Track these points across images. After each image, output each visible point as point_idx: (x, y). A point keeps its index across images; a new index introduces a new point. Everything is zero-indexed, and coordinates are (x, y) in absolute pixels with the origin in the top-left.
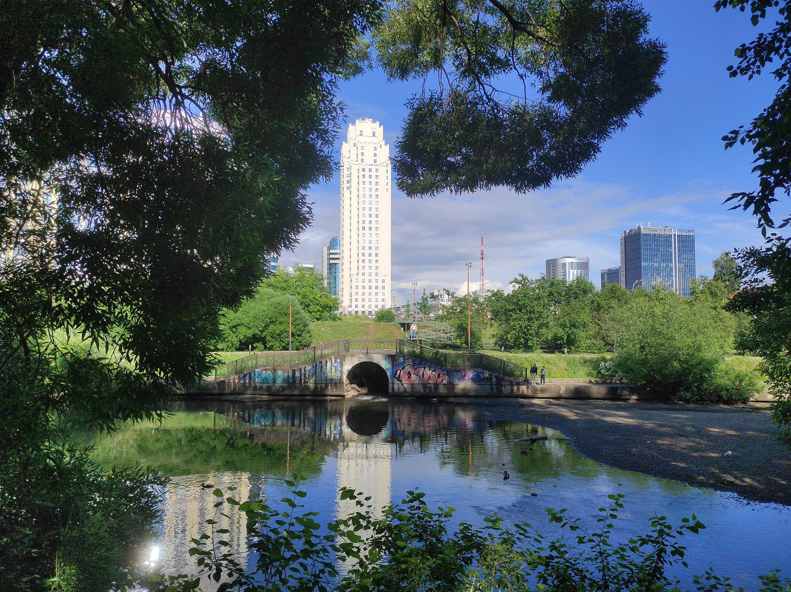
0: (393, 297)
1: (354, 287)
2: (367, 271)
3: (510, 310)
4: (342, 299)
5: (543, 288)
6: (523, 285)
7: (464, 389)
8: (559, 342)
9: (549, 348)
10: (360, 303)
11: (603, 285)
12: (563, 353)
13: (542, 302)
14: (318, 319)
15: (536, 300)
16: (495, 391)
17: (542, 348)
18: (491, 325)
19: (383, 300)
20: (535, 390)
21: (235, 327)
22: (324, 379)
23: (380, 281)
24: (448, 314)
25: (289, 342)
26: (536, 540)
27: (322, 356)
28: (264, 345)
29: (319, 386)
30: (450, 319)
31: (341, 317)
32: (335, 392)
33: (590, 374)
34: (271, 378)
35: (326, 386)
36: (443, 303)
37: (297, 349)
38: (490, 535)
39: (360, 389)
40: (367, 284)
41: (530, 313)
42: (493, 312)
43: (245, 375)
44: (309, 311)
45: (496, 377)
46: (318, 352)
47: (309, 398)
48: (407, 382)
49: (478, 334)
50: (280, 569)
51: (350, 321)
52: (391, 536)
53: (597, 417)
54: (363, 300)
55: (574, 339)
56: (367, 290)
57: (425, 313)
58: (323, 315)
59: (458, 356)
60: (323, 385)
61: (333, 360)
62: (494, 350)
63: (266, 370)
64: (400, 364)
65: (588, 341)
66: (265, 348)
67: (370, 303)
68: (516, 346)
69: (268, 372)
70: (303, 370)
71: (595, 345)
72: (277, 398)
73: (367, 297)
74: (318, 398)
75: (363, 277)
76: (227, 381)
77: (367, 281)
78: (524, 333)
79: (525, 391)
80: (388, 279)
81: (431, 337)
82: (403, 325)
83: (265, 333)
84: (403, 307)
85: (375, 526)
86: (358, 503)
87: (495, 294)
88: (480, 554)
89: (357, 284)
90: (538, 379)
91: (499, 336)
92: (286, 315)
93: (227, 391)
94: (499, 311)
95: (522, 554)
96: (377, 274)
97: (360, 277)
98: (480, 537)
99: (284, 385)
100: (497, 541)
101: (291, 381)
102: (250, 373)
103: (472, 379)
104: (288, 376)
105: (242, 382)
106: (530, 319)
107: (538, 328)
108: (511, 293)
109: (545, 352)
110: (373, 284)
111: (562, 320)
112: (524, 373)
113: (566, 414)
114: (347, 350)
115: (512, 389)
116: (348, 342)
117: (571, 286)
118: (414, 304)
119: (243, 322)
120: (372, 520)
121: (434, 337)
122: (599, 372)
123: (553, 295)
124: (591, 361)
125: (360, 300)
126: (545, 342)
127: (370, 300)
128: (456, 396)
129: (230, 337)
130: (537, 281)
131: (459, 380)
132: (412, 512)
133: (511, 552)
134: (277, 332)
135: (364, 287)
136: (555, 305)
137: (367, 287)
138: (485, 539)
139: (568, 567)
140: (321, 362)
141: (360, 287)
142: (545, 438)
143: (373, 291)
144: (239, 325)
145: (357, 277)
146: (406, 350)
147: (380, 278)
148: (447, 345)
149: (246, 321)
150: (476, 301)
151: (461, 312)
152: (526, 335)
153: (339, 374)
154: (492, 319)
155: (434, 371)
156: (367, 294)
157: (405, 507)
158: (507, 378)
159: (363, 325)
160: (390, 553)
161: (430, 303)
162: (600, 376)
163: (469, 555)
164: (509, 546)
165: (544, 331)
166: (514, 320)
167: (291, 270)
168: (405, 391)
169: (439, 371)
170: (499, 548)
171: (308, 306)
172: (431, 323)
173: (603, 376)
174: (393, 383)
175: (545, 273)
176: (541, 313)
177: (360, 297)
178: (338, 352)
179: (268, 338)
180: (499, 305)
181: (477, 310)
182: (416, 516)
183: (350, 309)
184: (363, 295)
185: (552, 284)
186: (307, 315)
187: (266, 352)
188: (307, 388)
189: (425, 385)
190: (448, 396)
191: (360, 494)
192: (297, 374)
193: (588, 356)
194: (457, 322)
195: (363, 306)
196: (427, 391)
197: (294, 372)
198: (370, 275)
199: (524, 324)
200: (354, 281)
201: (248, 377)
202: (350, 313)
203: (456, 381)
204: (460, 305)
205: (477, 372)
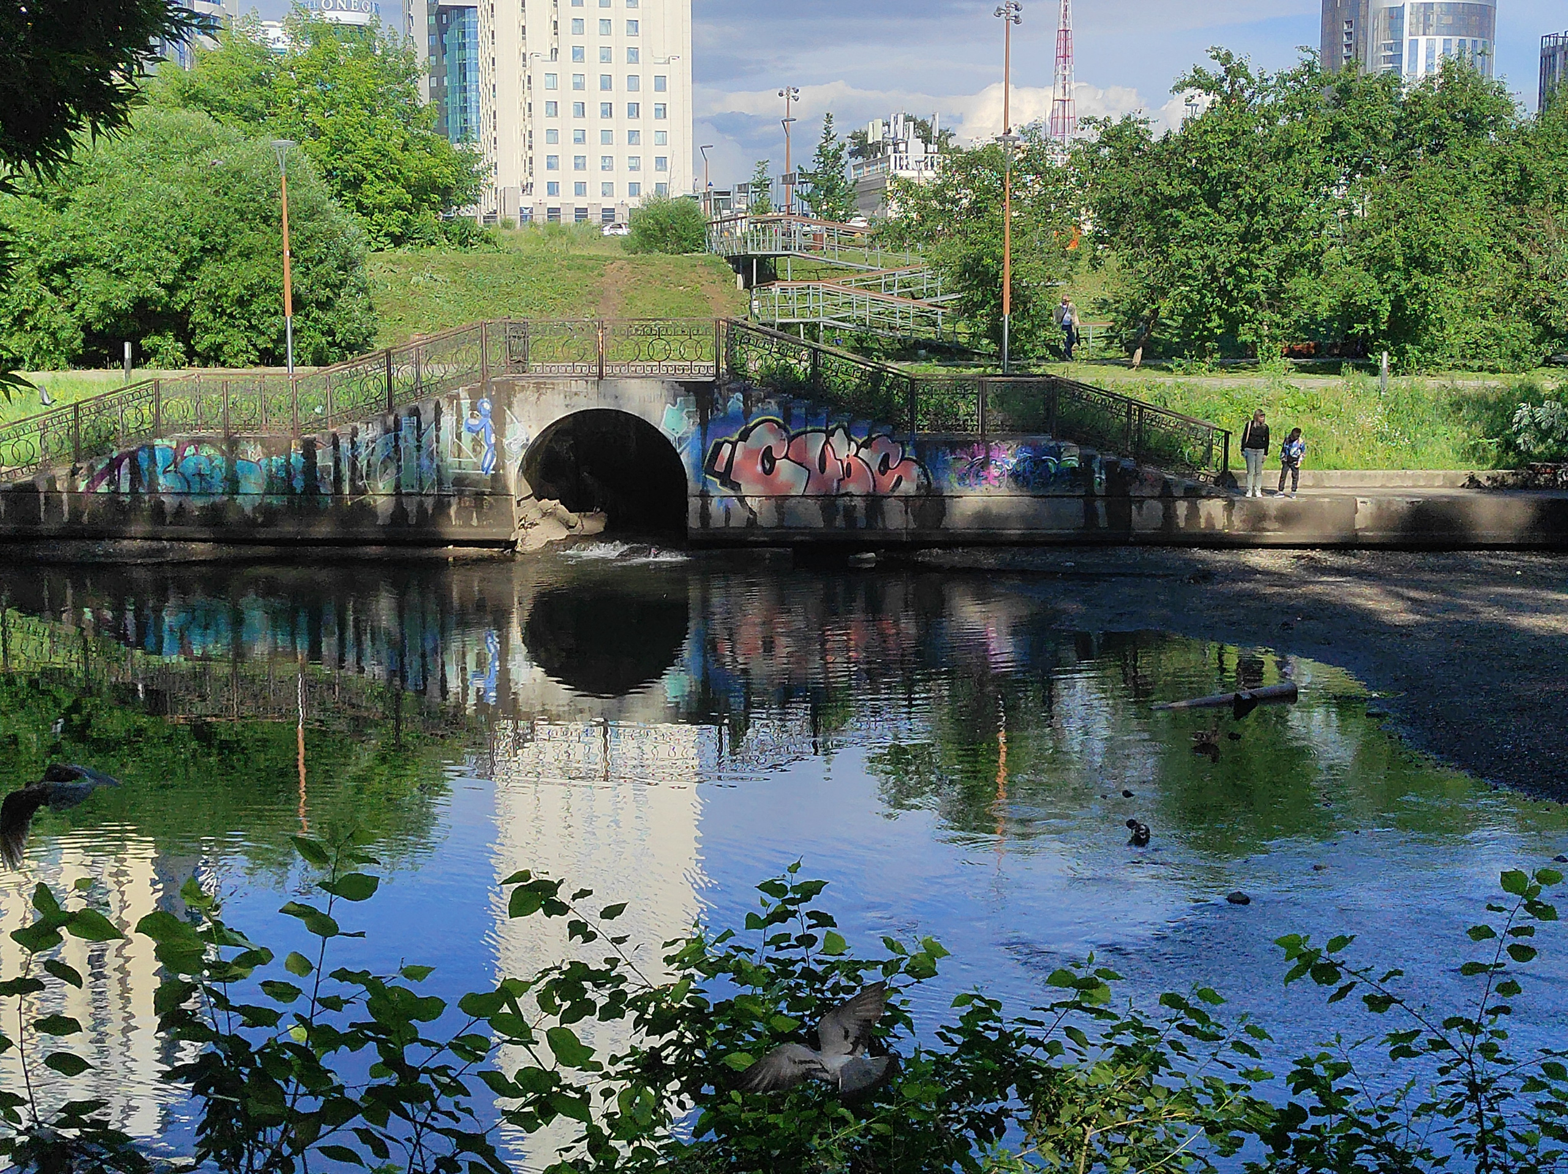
0: (701, 150)
1: (539, 109)
2: (592, 41)
3: (1171, 202)
4: (491, 156)
5: (1306, 106)
6: (1227, 100)
7: (983, 517)
8: (1358, 328)
9: (1318, 351)
10: (567, 177)
11: (1547, 98)
12: (1374, 371)
13: (1300, 169)
14: (398, 241)
15: (1275, 157)
16: (1103, 523)
17: (1291, 353)
18: (1096, 263)
19: (661, 162)
20: (1258, 517)
21: (60, 268)
22: (430, 478)
23: (647, 83)
24: (923, 220)
25: (282, 334)
26: (1239, 1046)
27: (419, 389)
28: (187, 343)
29: (411, 506)
30: (931, 237)
31: (490, 232)
32: (476, 528)
33: (1473, 453)
34: (219, 476)
35: (442, 505)
36: (903, 174)
37: (320, 360)
38: (1070, 1031)
39: (573, 517)
40: (594, 97)
41: (1251, 211)
42: (1103, 208)
43: (115, 464)
44: (360, 206)
45: (1109, 467)
46: (404, 374)
47: (373, 550)
48: (759, 489)
49: (1042, 300)
50: (286, 1150)
51: (527, 249)
52: (700, 1044)
53: (1492, 614)
54: (580, 163)
55: (1418, 319)
56: (594, 123)
57: (831, 217)
58: (417, 222)
59: (960, 388)
60: (429, 503)
61: (466, 403)
62: (1104, 361)
63: (198, 442)
64: (731, 420)
65: (1475, 326)
66: (191, 354)
67: (607, 176)
68: (1189, 345)
69: (207, 450)
70: (345, 444)
71: (1499, 339)
72: (248, 551)
73: (594, 150)
74: (409, 552)
75: (579, 68)
76: (42, 487)
77: (593, 83)
78: (1223, 292)
79: (1220, 521)
80: (680, 75)
81: (857, 313)
82: (742, 264)
83: (183, 296)
84: (743, 188)
85: (643, 1011)
86: (577, 928)
87: (1112, 137)
88: (1034, 1104)
89: (552, 96)
90: (1270, 472)
91: (1125, 306)
92: (266, 220)
93: (48, 524)
94: (1125, 207)
95: (1188, 1098)
96: (633, 54)
97: (566, 66)
98: (1034, 1042)
99: (274, 501)
100: (1099, 1055)
101: (299, 484)
102: (133, 456)
103: (1015, 475)
104: (288, 466)
105: (103, 488)
106: (1248, 237)
107: (1280, 271)
108: (1176, 130)
109: (1302, 369)
110: (620, 96)
111: (1378, 239)
112: (1217, 450)
113: (1371, 605)
114: (520, 363)
115: (1169, 516)
116: (521, 331)
117: (1418, 99)
118: (788, 179)
119: (92, 246)
120: (631, 990)
121: (866, 313)
122: (1509, 445)
123: (1345, 136)
124: (1481, 403)
125: (566, 163)
126: (1305, 328)
127: (607, 164)
128: (952, 542)
129: (44, 308)
130: (1282, 79)
131: (962, 479)
132: (782, 955)
133: (1148, 1092)
134: (235, 291)
135: (581, 110)
136: (1350, 177)
137: (593, 110)
138: (1053, 1048)
139: (1355, 1140)
140: (415, 412)
141: (566, 109)
142: (1290, 696)
143: (621, 123)
144: (76, 261)
145: (552, 67)
146: (755, 363)
147: (646, 73)
148: (918, 344)
149: (105, 242)
150: (1034, 163)
151: (977, 210)
152: (1232, 302)
153: (489, 460)
154: (1099, 239)
155: (865, 445)
156: (594, 136)
157: (755, 938)
158: (1149, 469)
159: (581, 265)
160: (698, 1098)
161: (851, 175)
162: (1511, 458)
163: (991, 1108)
164: (1140, 1073)
165: (1301, 283)
166: (1187, 239)
167: (277, 36)
168: (752, 522)
169: (884, 445)
170: (1106, 1078)
171: (356, 184)
172: (857, 259)
173: (1524, 458)
174: (704, 495)
175: (1317, 46)
176: (1292, 211)
177: (567, 151)
178: (485, 371)
179: (199, 315)
180: (1130, 179)
181: (1042, 202)
182: (798, 968)
183: (526, 201)
184: (580, 140)
185: (1345, 91)
186: (351, 224)
187: (195, 372)
188: (365, 511)
189: (829, 501)
190: (919, 543)
191: (584, 893)
192: (323, 459)
193: (1471, 383)
194: (959, 250)
195: (580, 189)
196: (839, 522)
197: (309, 449)
198: (606, 56)
199: (1224, 255)
200: (538, 81)
201: (125, 470)
202: (526, 216)
203: (951, 485)
204: (969, 181)
205: (1035, 448)
